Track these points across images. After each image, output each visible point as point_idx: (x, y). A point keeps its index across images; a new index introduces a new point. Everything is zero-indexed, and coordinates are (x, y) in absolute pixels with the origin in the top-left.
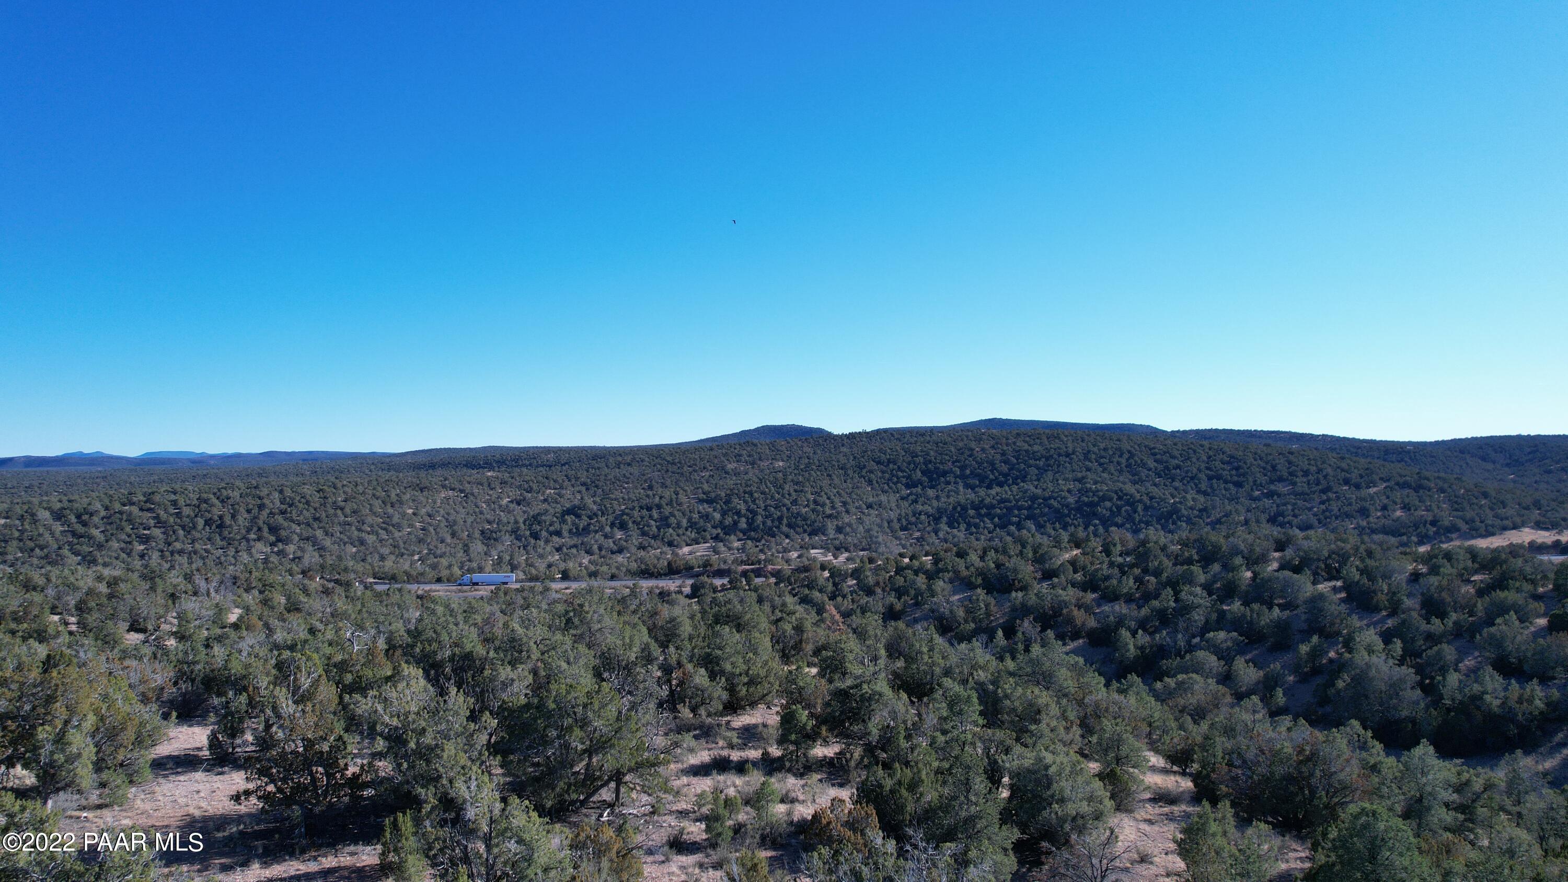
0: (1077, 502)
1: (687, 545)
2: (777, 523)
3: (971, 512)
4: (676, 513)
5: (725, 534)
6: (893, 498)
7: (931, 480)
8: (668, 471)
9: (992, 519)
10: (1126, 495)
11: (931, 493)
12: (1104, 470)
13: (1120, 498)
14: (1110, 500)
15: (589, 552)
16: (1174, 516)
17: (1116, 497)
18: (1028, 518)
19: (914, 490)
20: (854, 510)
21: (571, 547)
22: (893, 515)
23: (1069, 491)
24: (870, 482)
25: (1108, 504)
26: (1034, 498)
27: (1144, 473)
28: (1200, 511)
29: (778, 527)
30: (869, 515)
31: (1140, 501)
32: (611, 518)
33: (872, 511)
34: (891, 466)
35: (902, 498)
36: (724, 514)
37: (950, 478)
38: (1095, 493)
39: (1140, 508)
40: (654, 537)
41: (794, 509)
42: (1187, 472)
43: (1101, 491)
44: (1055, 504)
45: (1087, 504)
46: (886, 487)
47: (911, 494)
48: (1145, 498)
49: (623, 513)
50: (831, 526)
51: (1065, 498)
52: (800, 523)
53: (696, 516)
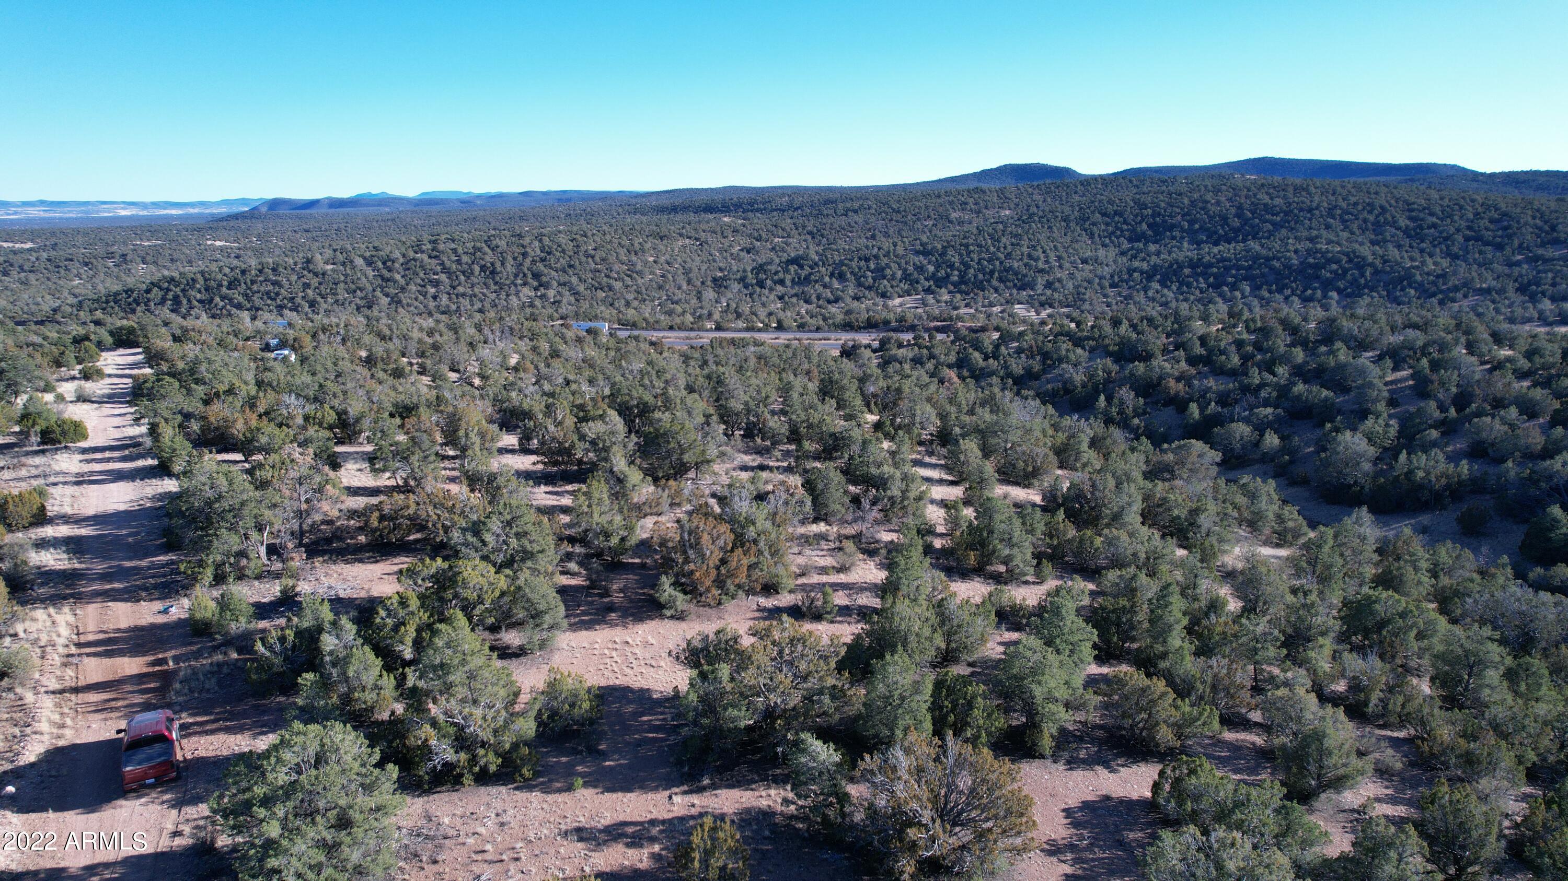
0: (1301, 263)
1: (900, 296)
2: (988, 277)
3: (1187, 271)
4: (892, 265)
5: (938, 287)
6: (1112, 252)
7: (1157, 233)
8: (891, 220)
9: (1206, 280)
10: (1358, 257)
11: (1152, 248)
12: (1346, 228)
13: (1350, 261)
14: (1338, 262)
15: (807, 301)
16: (1405, 283)
17: (1345, 259)
18: (1245, 279)
19: (1136, 245)
20: (1067, 265)
21: (792, 296)
22: (1107, 271)
23: (1296, 252)
24: (1092, 236)
25: (1334, 267)
26: (1255, 258)
27: (1390, 231)
28: (1438, 277)
29: (989, 281)
30: (1083, 270)
31: (1371, 265)
32: (830, 269)
33: (1086, 267)
34: (1116, 218)
35: (1123, 253)
36: (938, 267)
37: (1177, 233)
38: (1324, 254)
39: (1368, 272)
40: (869, 288)
41: (1007, 263)
42: (1441, 232)
43: (1332, 252)
44: (1276, 264)
45: (1311, 266)
46: (1107, 241)
47: (1132, 248)
48: (1378, 262)
49: (842, 263)
50: (1041, 281)
51: (1290, 259)
52: (1010, 277)
53: (911, 268)
